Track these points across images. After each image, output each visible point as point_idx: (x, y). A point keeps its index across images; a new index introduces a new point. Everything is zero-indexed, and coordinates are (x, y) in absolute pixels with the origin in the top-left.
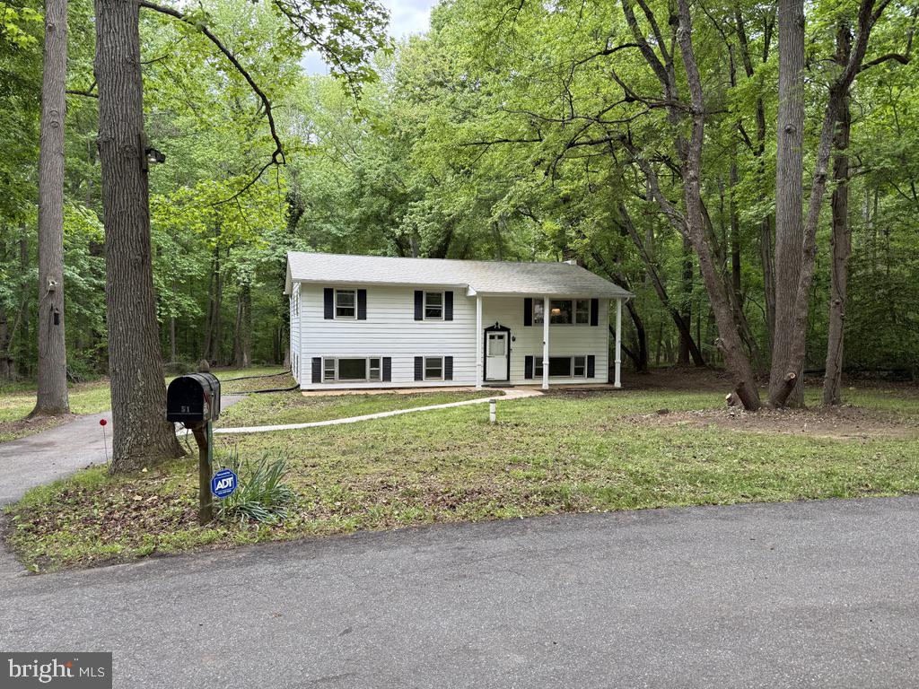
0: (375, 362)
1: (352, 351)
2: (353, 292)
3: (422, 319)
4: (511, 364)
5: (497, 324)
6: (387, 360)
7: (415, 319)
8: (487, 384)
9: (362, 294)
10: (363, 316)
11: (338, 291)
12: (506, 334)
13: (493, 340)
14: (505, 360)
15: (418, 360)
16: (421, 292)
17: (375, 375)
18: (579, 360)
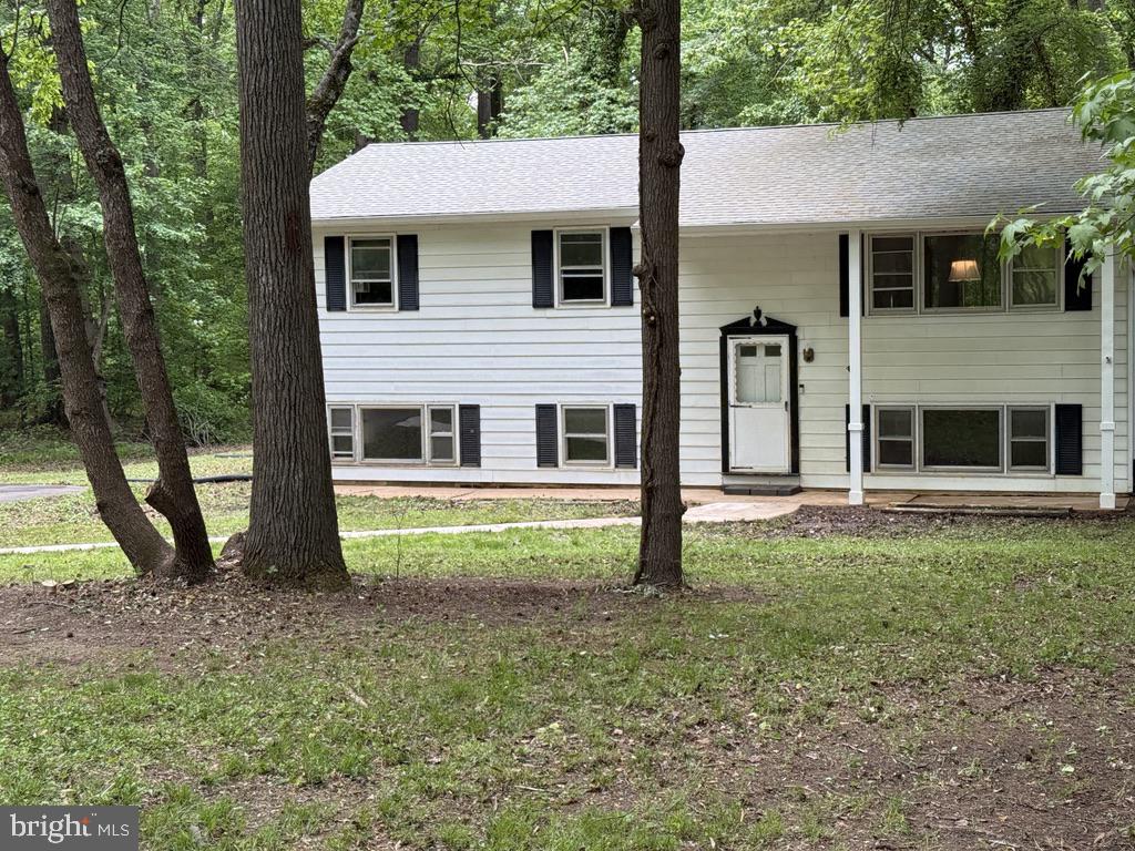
0: (441, 416)
1: (391, 388)
2: (387, 242)
3: (551, 306)
4: (804, 428)
5: (758, 313)
6: (470, 413)
7: (536, 305)
8: (729, 481)
9: (408, 245)
10: (410, 302)
11: (355, 243)
12: (783, 341)
13: (748, 360)
14: (783, 418)
15: (545, 413)
16: (549, 234)
17: (442, 450)
18: (1027, 420)
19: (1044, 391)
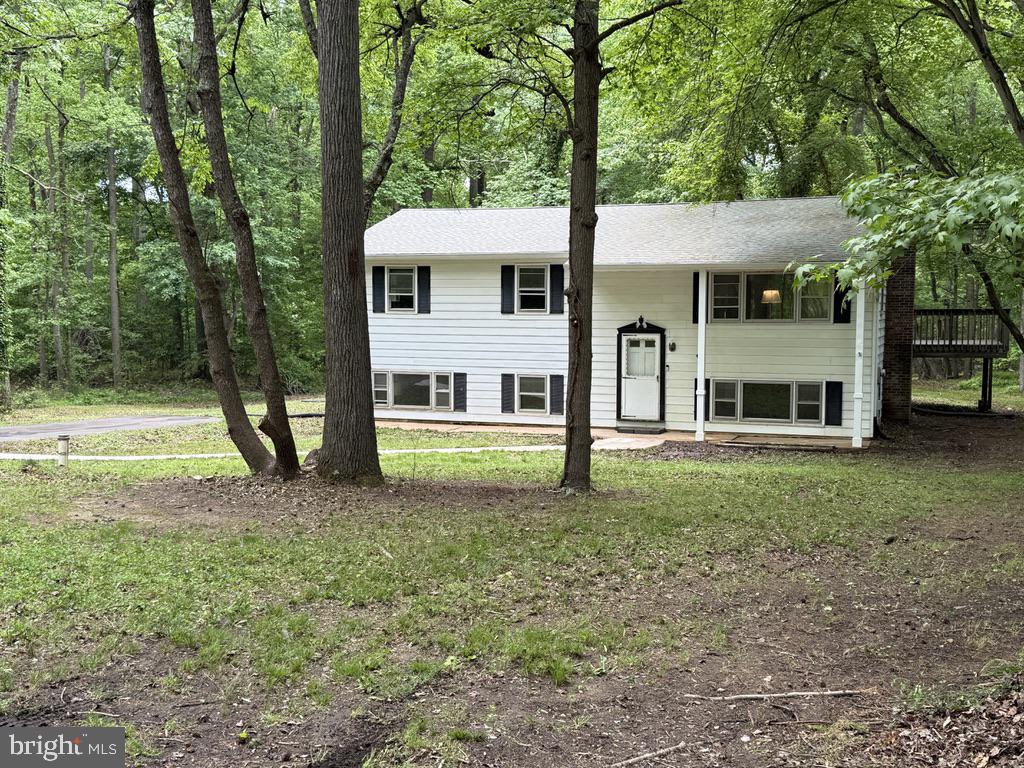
0: (442, 380)
1: (411, 361)
2: (411, 270)
3: (513, 312)
4: (668, 392)
5: (641, 320)
6: (461, 378)
7: (503, 312)
8: (620, 424)
9: (425, 272)
10: (425, 308)
11: (391, 271)
12: (656, 337)
13: (634, 349)
14: (657, 385)
15: (507, 379)
16: (512, 268)
17: (442, 400)
18: (808, 390)
19: (819, 373)
